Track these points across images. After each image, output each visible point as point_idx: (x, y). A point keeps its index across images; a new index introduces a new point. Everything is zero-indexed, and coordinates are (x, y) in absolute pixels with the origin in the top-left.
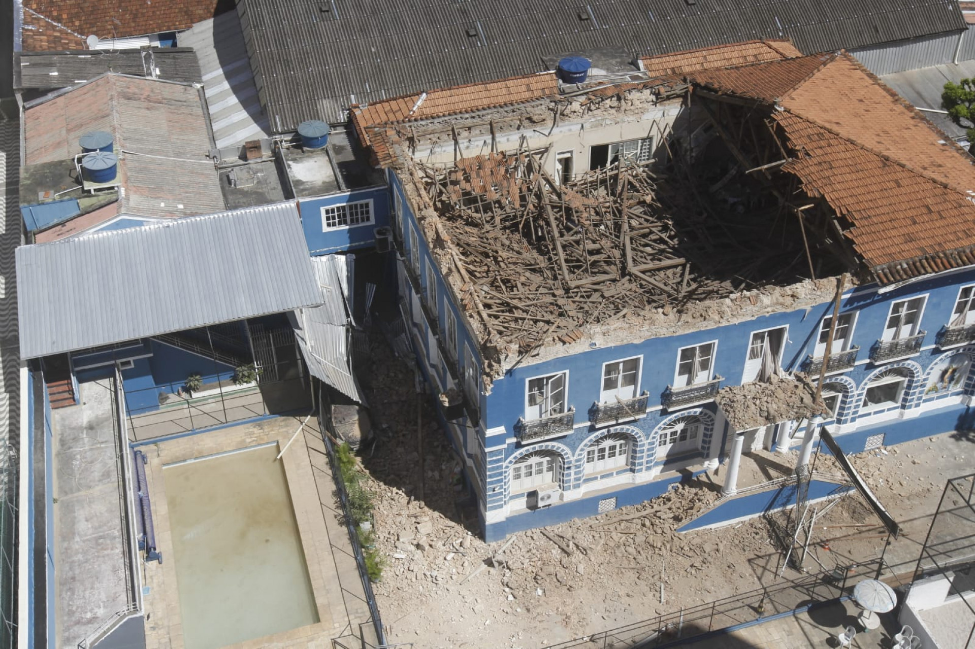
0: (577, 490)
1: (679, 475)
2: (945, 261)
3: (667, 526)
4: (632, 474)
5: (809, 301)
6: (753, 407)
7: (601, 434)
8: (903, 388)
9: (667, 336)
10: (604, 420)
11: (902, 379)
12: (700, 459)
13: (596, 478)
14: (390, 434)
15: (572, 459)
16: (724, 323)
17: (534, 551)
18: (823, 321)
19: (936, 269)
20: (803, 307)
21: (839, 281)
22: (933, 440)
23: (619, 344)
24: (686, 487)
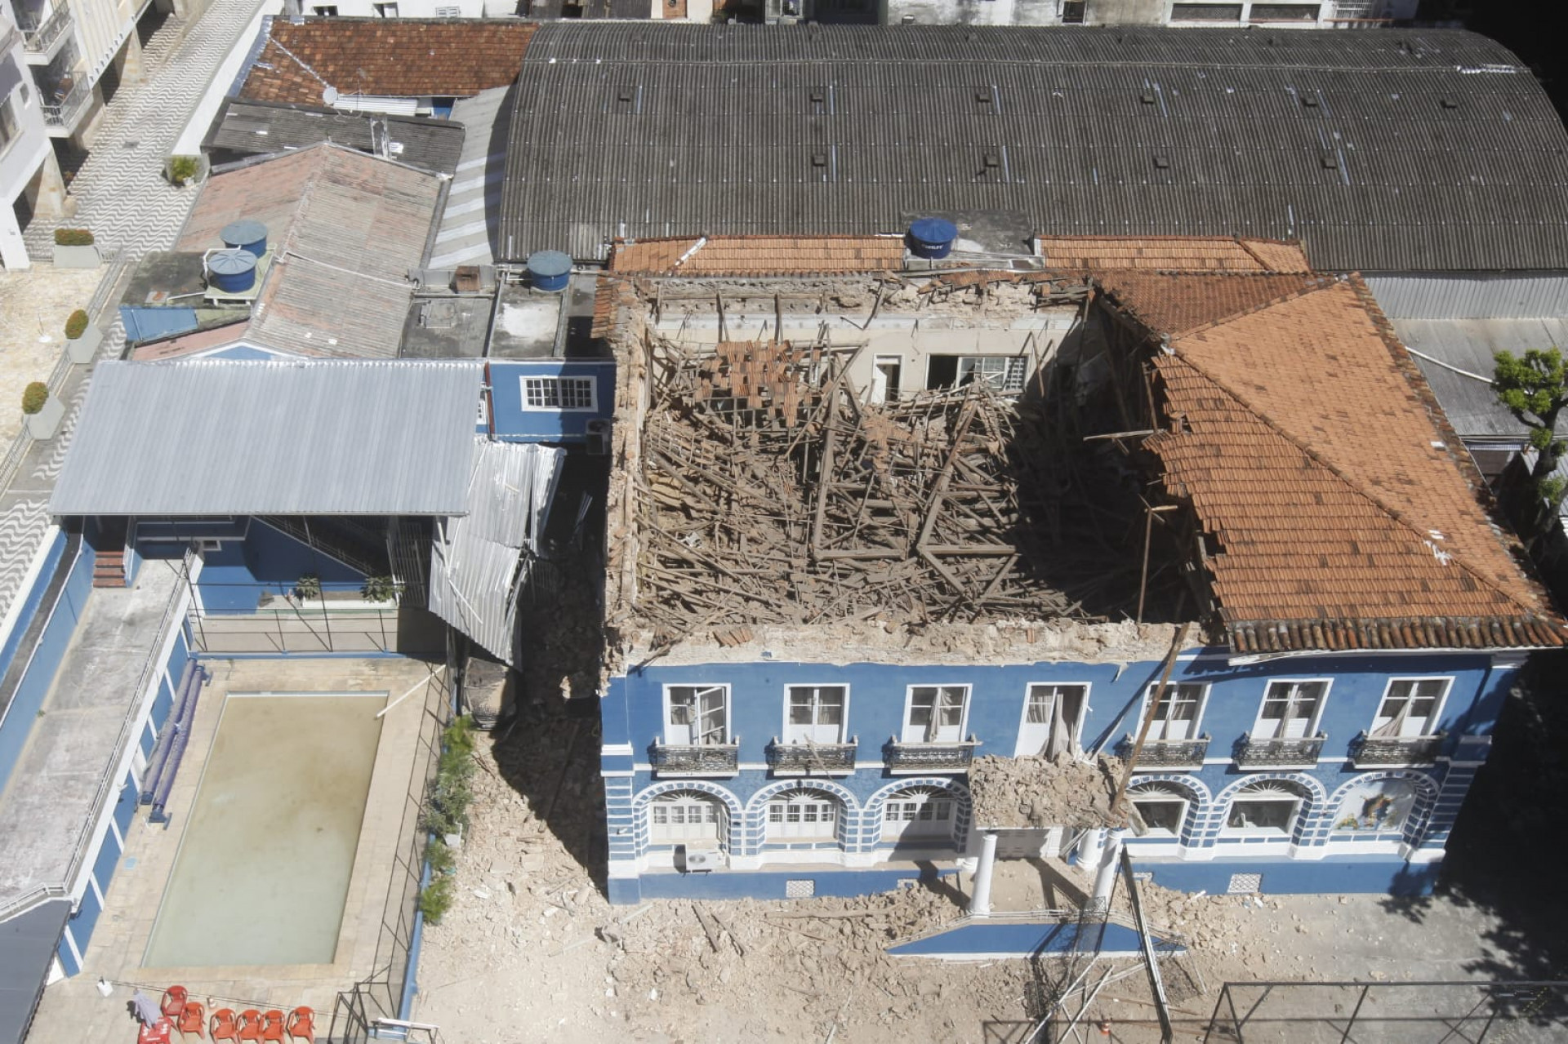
0: (751, 858)
1: (916, 868)
2: (1352, 634)
3: (873, 940)
4: (840, 852)
5: (1126, 654)
6: (1011, 796)
7: (787, 785)
8: (1296, 813)
9: (888, 663)
10: (786, 766)
11: (1295, 798)
12: (950, 851)
13: (784, 847)
14: (543, 716)
15: (740, 811)
16: (981, 662)
17: (669, 932)
18: (1148, 689)
19: (1333, 645)
20: (1114, 661)
21: (1178, 630)
22: (1343, 901)
23: (808, 660)
24: (925, 887)
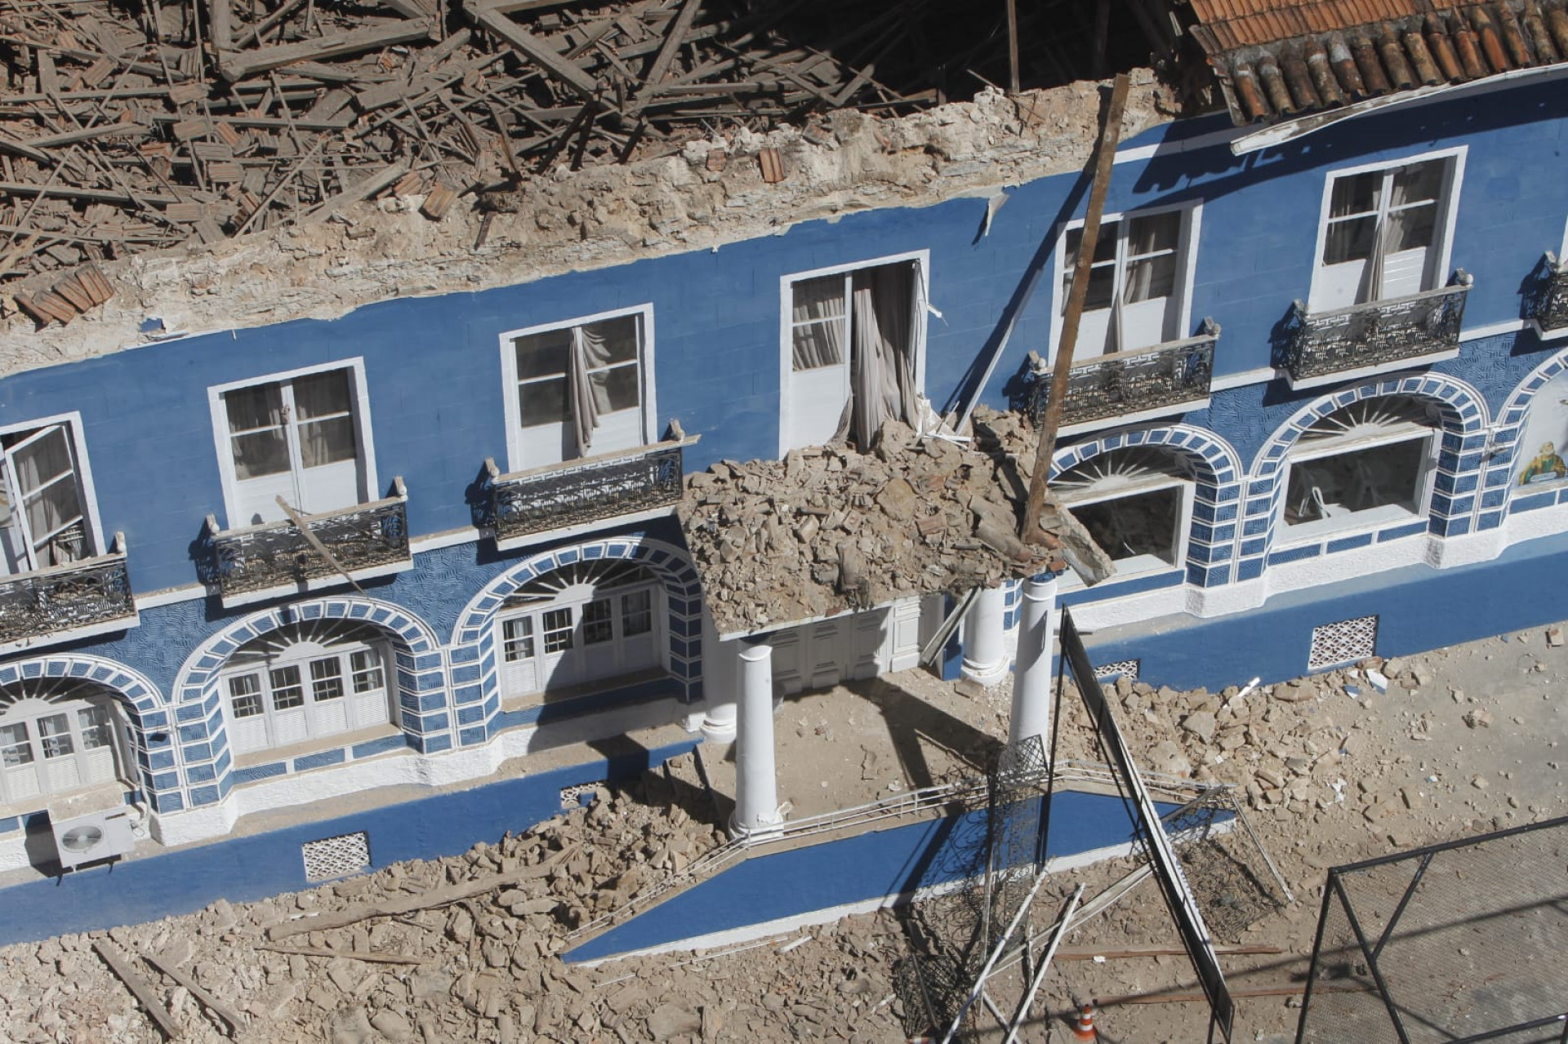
0: (206, 812)
1: (596, 757)
2: (1491, 38)
3: (527, 940)
4: (414, 755)
5: (996, 169)
6: (788, 547)
7: (259, 624)
8: (1430, 464)
9: (444, 291)
10: (248, 580)
11: (1423, 432)
12: (669, 703)
13: (280, 769)
15: (160, 706)
16: (664, 248)
17: (51, 1017)
18: (1061, 243)
19: (1454, 70)
20: (974, 191)
21: (1106, 94)
22: (1555, 640)
23: (255, 320)
24: (625, 797)
